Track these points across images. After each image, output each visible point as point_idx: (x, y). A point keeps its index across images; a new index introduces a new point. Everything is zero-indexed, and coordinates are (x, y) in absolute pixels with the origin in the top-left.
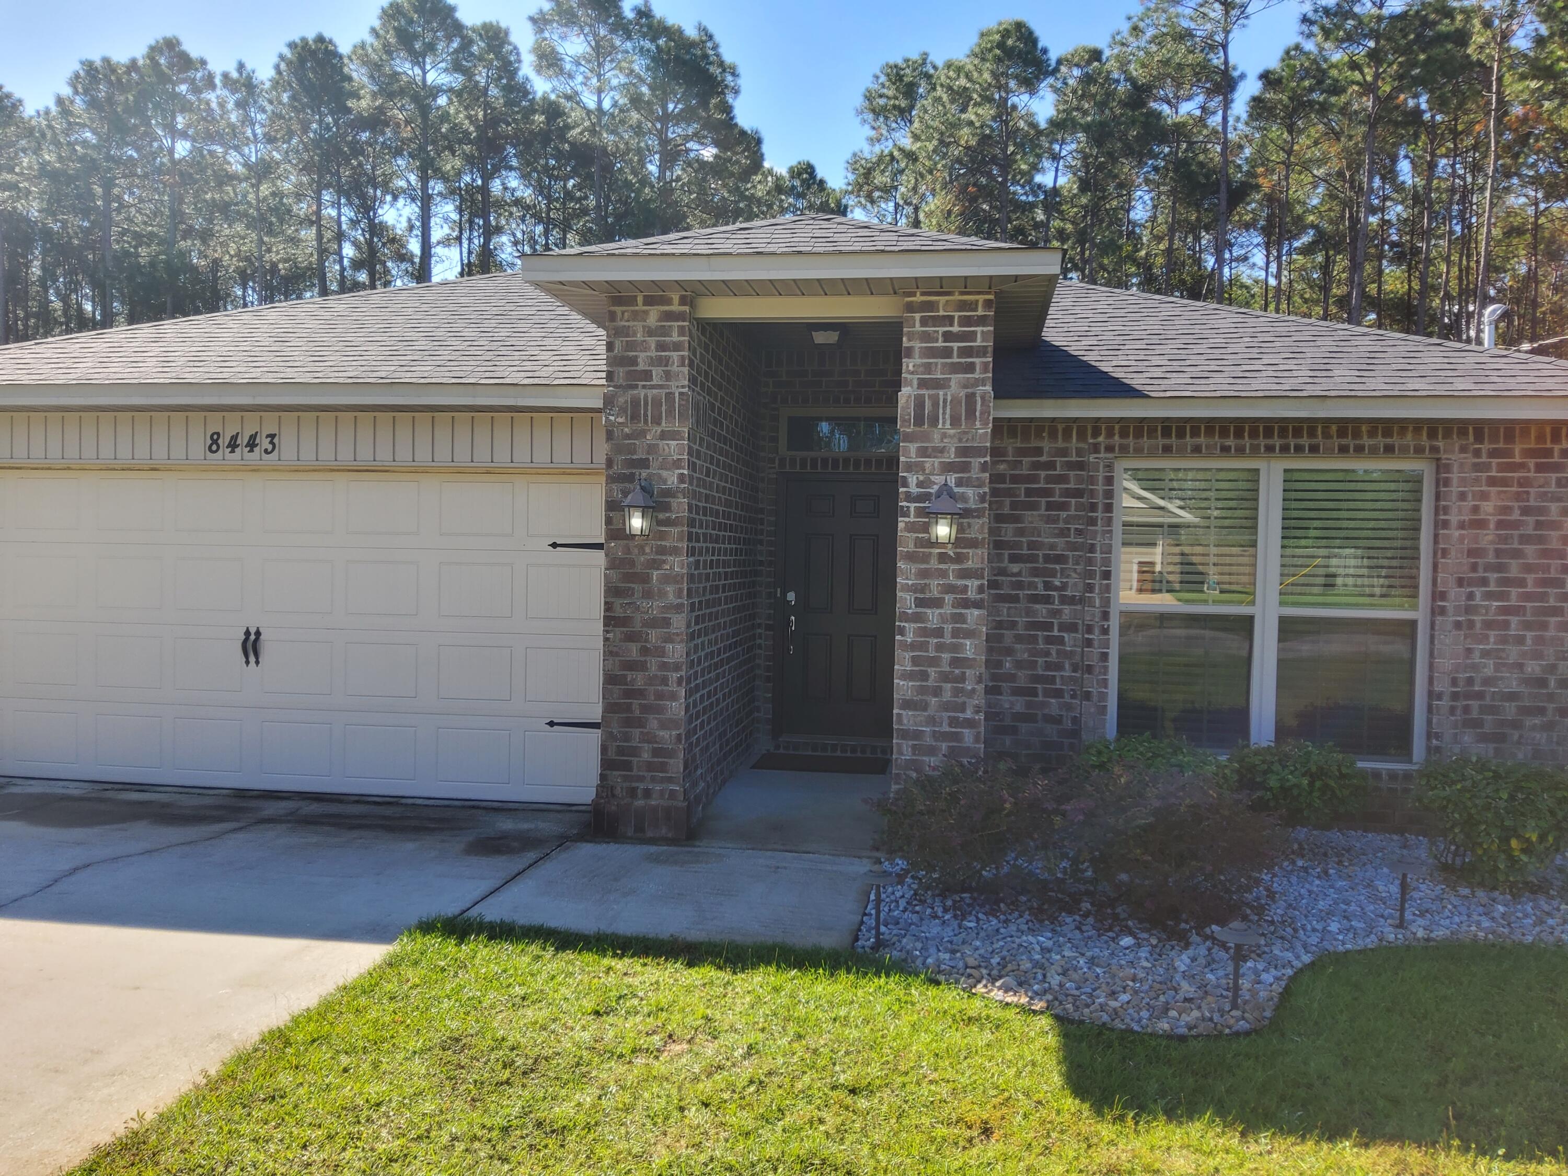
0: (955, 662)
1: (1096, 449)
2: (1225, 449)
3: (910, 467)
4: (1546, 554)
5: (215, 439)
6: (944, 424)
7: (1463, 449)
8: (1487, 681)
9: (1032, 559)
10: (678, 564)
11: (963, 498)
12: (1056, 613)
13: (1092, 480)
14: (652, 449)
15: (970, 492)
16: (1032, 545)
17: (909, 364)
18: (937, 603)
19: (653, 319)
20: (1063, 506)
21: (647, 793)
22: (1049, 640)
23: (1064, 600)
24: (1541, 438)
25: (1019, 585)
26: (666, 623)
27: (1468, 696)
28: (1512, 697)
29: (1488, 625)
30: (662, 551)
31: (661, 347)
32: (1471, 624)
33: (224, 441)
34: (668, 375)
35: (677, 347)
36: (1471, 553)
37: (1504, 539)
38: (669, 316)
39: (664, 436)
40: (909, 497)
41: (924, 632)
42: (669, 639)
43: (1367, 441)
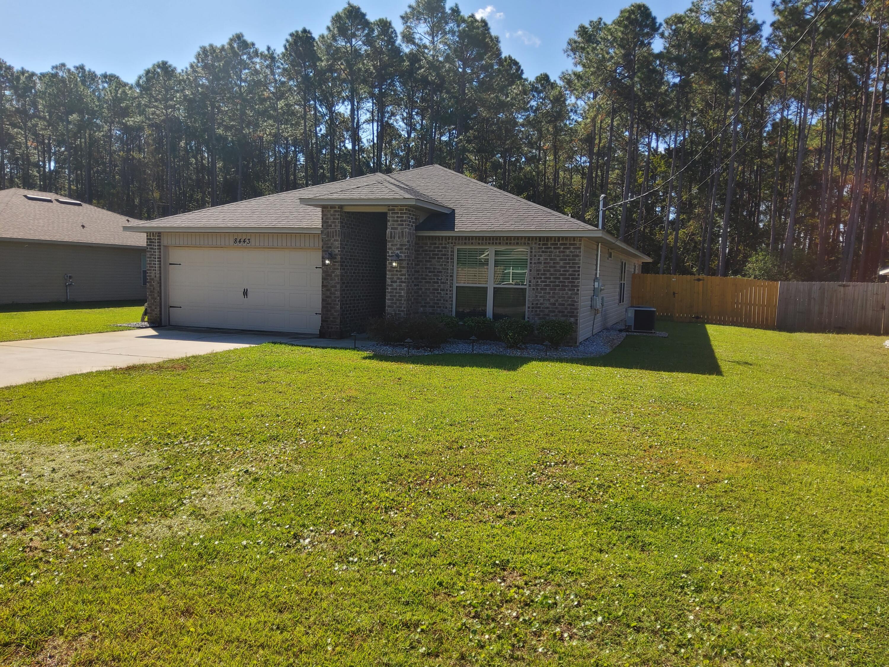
0: (399, 296)
1: (449, 243)
2: (479, 244)
3: (389, 249)
4: (555, 271)
5: (236, 240)
6: (397, 238)
7: (535, 244)
8: (541, 304)
9: (434, 272)
10: (338, 272)
11: (401, 256)
12: (440, 286)
13: (448, 251)
14: (332, 244)
15: (403, 255)
16: (434, 268)
17: (389, 224)
18: (396, 282)
19: (332, 212)
20: (442, 258)
21: (332, 328)
22: (438, 293)
23: (442, 283)
24: (555, 240)
25: (431, 279)
26: (336, 287)
27: (536, 308)
28: (548, 308)
29: (541, 289)
30: (335, 269)
31: (334, 219)
32: (537, 289)
33: (238, 240)
34: (335, 226)
35: (337, 219)
36: (537, 270)
37: (545, 267)
38: (335, 211)
39: (335, 240)
40: (389, 256)
41: (392, 289)
42: (336, 291)
43: (513, 241)
